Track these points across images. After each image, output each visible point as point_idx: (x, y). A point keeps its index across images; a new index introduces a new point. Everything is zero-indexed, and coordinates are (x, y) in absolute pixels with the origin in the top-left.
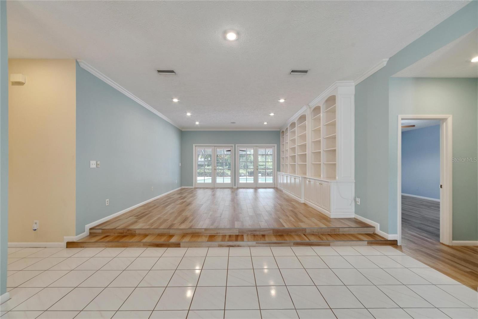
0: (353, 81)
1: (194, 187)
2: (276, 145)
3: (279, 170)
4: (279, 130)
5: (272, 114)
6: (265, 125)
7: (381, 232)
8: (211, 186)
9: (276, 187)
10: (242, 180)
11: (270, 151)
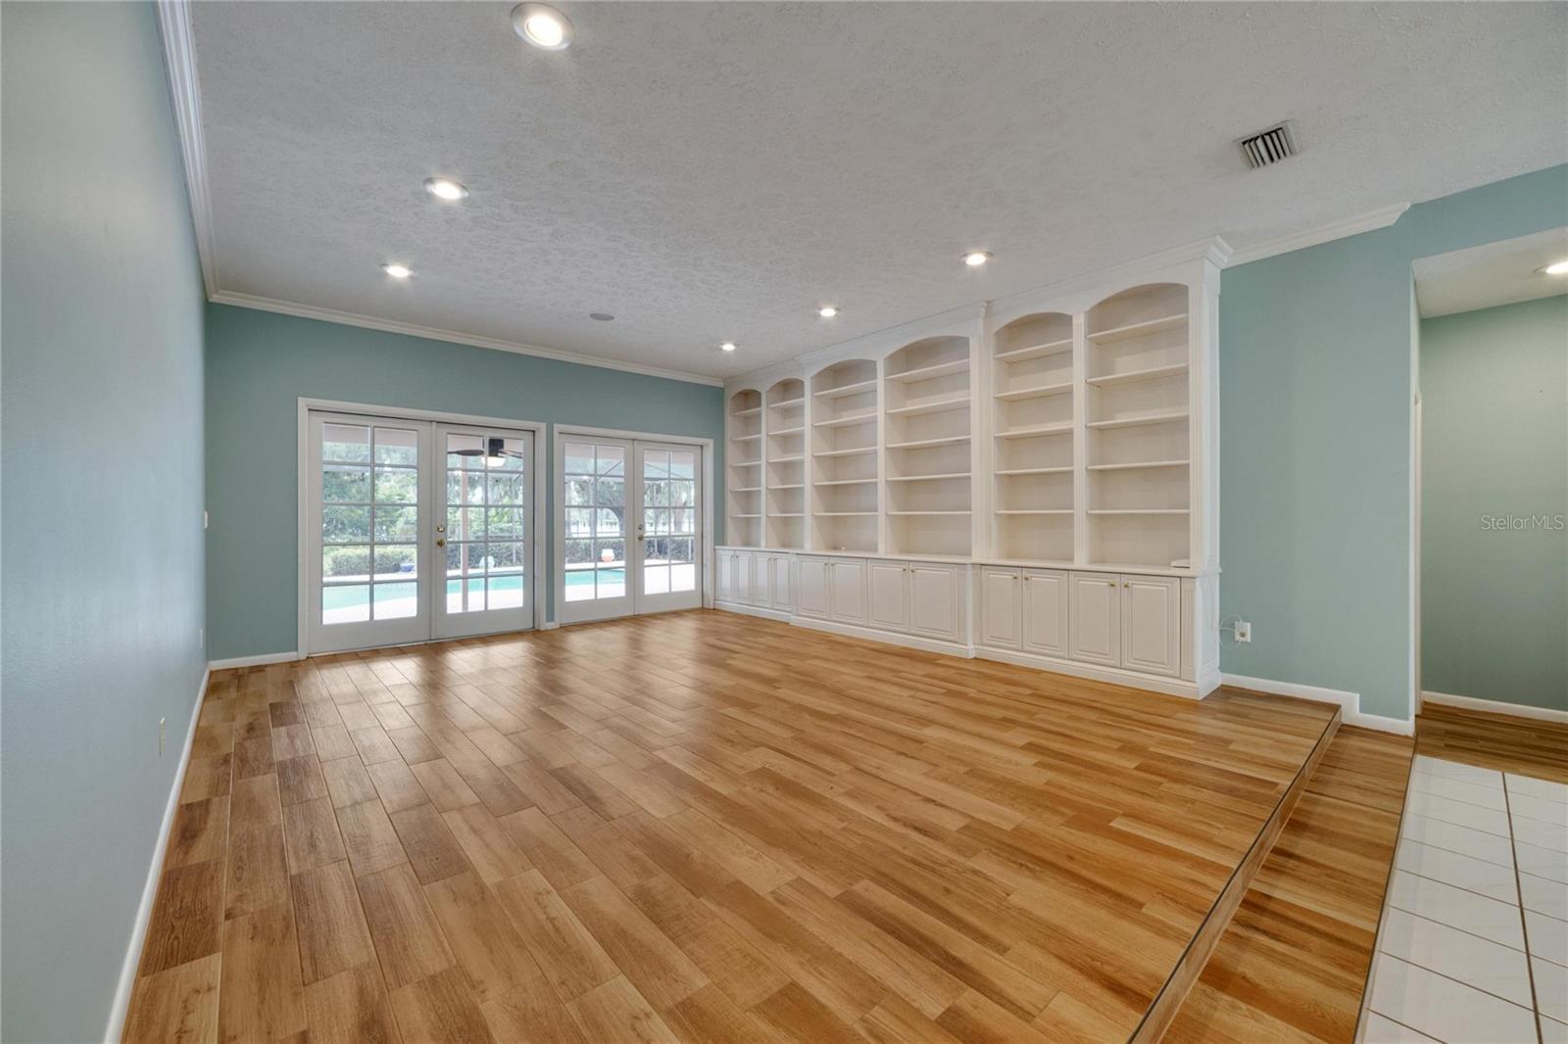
0: (1231, 251)
1: (302, 655)
2: (711, 442)
3: (720, 539)
4: (721, 384)
5: (828, 312)
6: (728, 354)
7: (1366, 715)
8: (422, 636)
9: (712, 607)
10: (577, 590)
11: (683, 467)
